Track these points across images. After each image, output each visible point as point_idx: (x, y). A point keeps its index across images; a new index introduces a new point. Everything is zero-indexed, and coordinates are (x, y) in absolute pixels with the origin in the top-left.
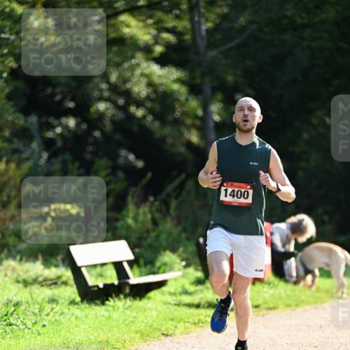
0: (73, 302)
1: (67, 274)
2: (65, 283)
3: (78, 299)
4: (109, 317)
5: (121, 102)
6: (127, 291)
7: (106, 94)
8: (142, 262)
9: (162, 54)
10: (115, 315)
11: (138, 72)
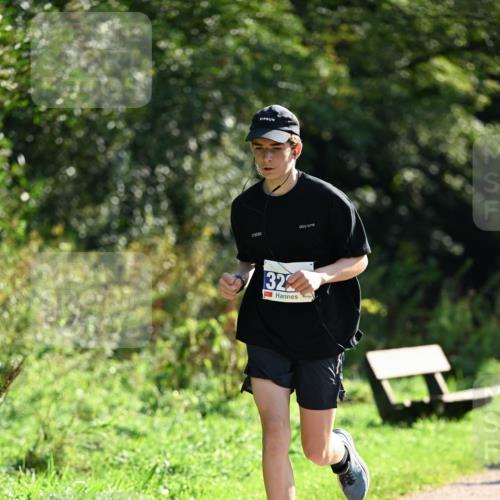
0: (371, 425)
1: (365, 389)
2: (362, 400)
3: (378, 420)
4: (418, 445)
5: (434, 169)
6: (441, 409)
7: (415, 159)
8: (460, 373)
9: (487, 108)
10: (426, 441)
11: (454, 130)
